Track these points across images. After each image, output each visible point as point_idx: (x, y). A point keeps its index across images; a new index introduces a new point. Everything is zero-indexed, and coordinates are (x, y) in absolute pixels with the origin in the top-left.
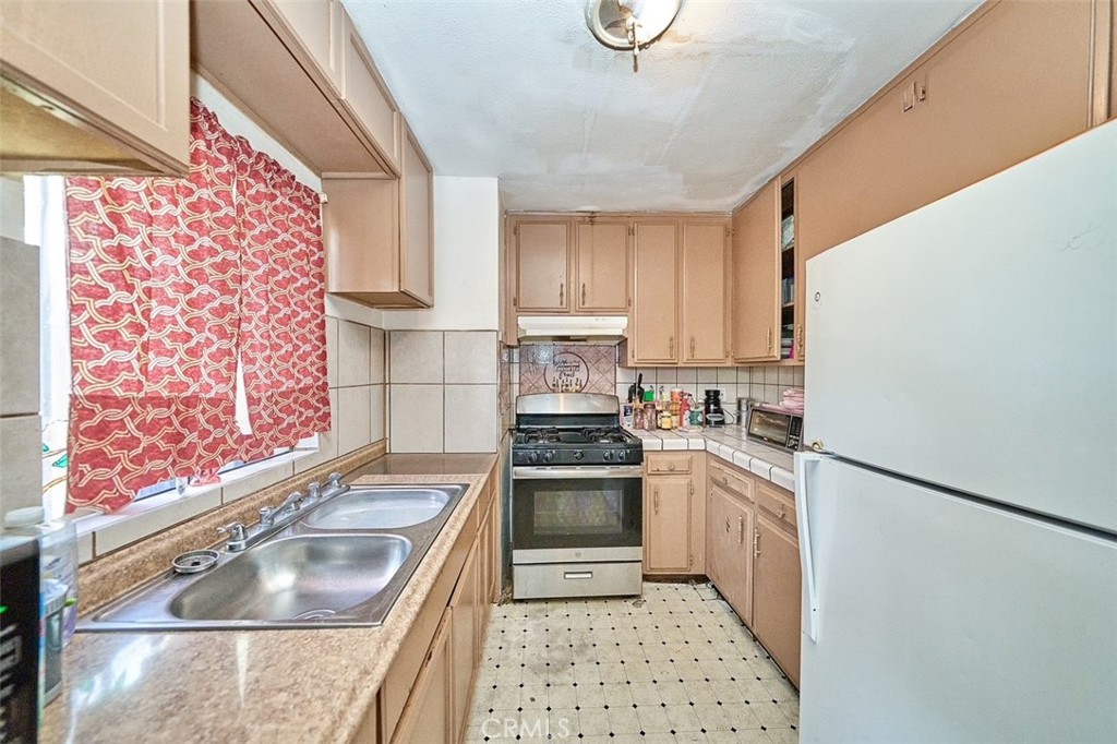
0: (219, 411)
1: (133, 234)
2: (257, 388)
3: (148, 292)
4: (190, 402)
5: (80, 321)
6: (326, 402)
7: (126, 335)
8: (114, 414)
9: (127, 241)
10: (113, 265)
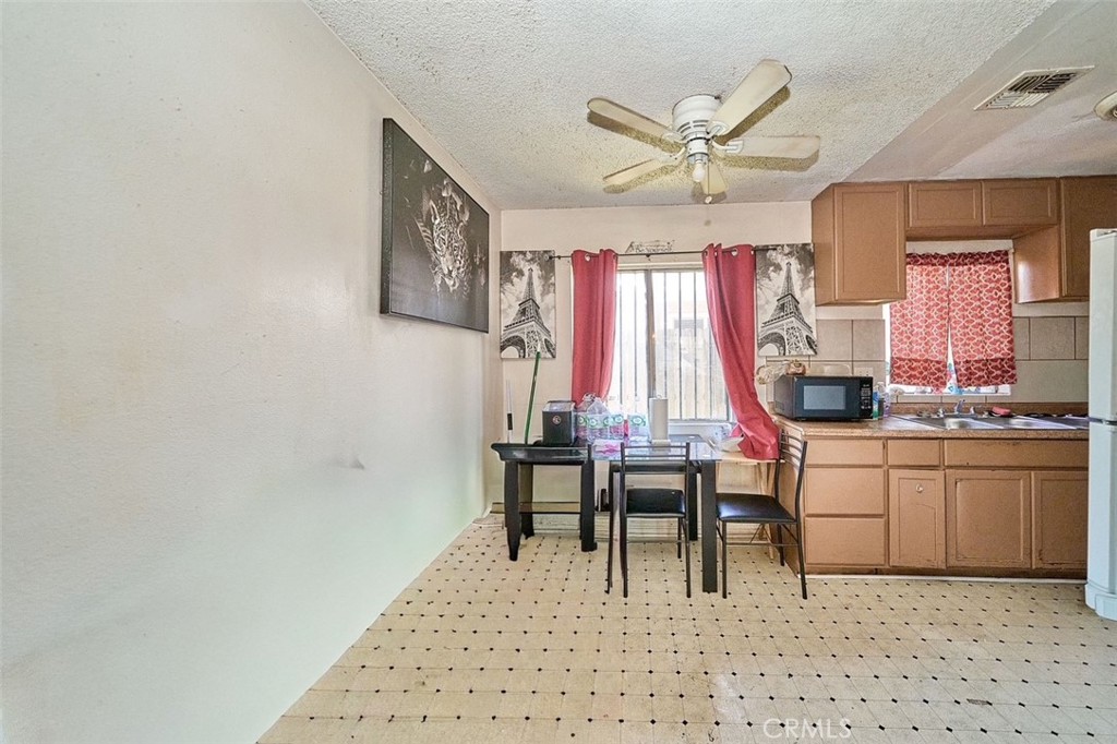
0: (940, 366)
1: (907, 309)
2: (959, 357)
3: (911, 326)
4: (926, 361)
5: (894, 337)
6: (1013, 368)
7: (905, 340)
8: (903, 363)
9: (905, 312)
10: (901, 320)
